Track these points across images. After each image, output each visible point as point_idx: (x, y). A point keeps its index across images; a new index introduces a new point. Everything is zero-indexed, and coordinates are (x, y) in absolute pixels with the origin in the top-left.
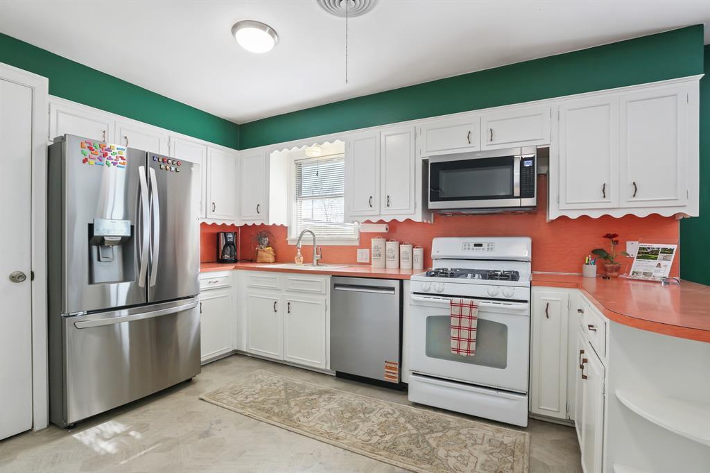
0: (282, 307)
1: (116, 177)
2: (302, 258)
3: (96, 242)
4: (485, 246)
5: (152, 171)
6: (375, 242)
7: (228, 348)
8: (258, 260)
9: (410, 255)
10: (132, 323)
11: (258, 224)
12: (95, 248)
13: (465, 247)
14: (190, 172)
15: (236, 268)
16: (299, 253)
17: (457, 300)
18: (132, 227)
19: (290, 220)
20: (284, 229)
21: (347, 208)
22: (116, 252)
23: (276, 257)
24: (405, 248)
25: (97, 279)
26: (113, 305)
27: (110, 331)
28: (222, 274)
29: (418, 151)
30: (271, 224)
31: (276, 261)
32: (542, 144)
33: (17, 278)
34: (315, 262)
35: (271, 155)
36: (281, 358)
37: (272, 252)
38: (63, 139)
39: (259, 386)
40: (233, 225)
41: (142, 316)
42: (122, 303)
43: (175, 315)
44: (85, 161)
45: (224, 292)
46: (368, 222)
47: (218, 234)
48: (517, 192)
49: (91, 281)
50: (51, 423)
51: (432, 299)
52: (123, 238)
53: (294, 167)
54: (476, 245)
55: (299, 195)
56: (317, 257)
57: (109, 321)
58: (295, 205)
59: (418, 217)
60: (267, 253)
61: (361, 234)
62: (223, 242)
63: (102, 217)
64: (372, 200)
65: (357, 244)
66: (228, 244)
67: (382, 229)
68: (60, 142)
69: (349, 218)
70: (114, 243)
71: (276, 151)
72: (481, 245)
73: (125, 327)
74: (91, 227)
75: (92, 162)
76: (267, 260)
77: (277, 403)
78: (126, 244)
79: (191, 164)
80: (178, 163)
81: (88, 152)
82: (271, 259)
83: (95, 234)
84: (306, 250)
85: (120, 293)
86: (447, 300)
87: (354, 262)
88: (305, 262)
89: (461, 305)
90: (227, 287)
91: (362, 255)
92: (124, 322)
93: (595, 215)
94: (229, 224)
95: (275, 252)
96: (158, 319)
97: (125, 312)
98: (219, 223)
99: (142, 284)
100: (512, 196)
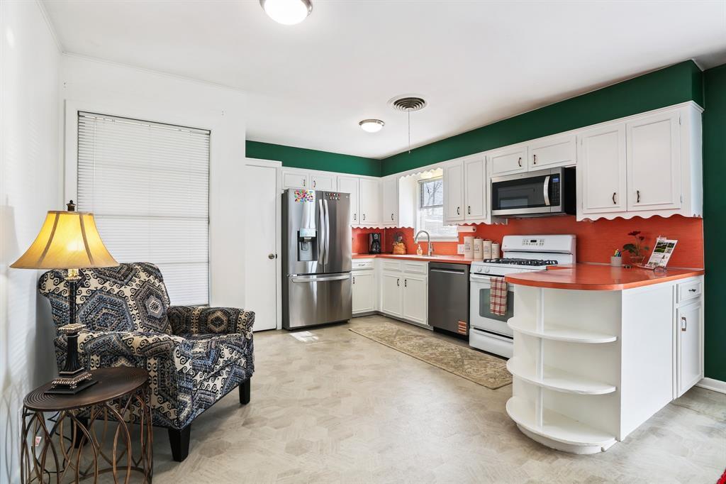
0: (402, 283)
1: (310, 207)
2: (421, 251)
3: (301, 240)
4: (538, 242)
5: (326, 201)
6: (466, 239)
7: (372, 308)
8: (394, 252)
9: (490, 248)
10: (318, 282)
11: (393, 227)
12: (300, 243)
13: (525, 243)
14: (349, 199)
15: (377, 257)
16: (420, 248)
17: (495, 278)
18: (316, 232)
19: (415, 223)
20: (411, 230)
21: (445, 215)
22: (309, 246)
23: (406, 250)
24: (486, 243)
25: (302, 259)
26: (309, 272)
27: (307, 285)
28: (368, 261)
29: (488, 175)
30: (400, 227)
31: (407, 253)
32: (568, 165)
33: (271, 257)
34: (429, 254)
35: (400, 180)
36: (401, 317)
37: (404, 247)
38: (287, 190)
39: (382, 329)
40: (378, 228)
41: (322, 279)
42: (314, 272)
43: (341, 280)
44: (296, 200)
45: (368, 272)
46: (466, 225)
47: (369, 234)
48: (547, 201)
49: (299, 260)
50: (283, 328)
51: (482, 277)
52: (312, 238)
53: (418, 186)
54: (532, 241)
55: (422, 207)
56: (430, 250)
57: (307, 280)
58: (419, 213)
59: (488, 222)
60: (400, 247)
61: (459, 233)
62: (371, 240)
63: (304, 228)
64: (460, 210)
65: (457, 240)
66: (375, 241)
67: (470, 230)
68: (287, 192)
69: (448, 222)
70: (308, 241)
71: (403, 177)
72: (535, 241)
73: (315, 285)
74: (299, 232)
75: (299, 200)
76: (400, 252)
77: (389, 336)
78: (314, 241)
79: (348, 195)
80: (339, 194)
81: (297, 195)
82: (403, 252)
83: (300, 236)
84: (424, 245)
85: (313, 267)
86: (488, 278)
87: (456, 254)
88: (423, 254)
89: (496, 281)
90: (371, 269)
91: (461, 249)
92: (314, 282)
93: (611, 217)
94: (375, 228)
95: (406, 246)
96: (331, 282)
97: (315, 277)
98: (368, 227)
99: (321, 262)
100: (544, 205)
